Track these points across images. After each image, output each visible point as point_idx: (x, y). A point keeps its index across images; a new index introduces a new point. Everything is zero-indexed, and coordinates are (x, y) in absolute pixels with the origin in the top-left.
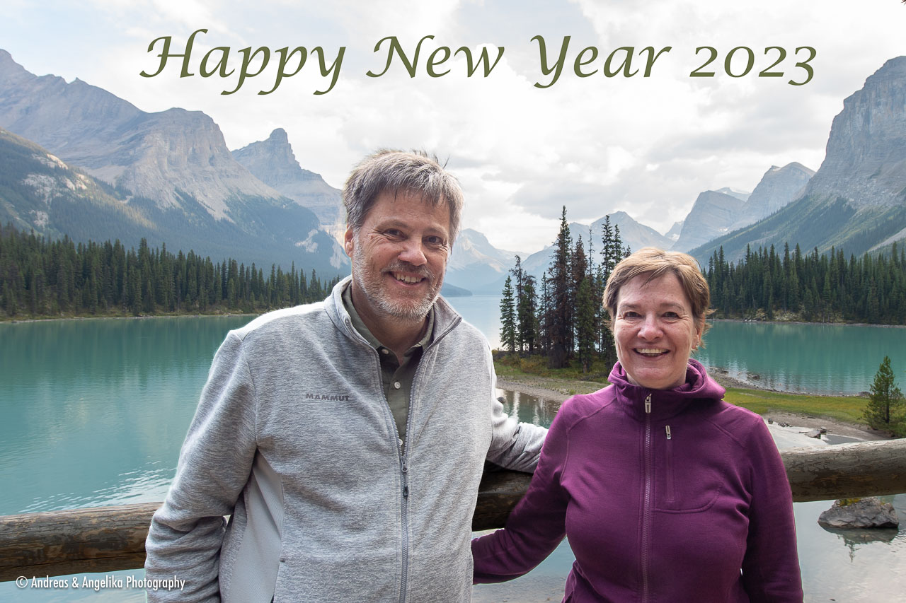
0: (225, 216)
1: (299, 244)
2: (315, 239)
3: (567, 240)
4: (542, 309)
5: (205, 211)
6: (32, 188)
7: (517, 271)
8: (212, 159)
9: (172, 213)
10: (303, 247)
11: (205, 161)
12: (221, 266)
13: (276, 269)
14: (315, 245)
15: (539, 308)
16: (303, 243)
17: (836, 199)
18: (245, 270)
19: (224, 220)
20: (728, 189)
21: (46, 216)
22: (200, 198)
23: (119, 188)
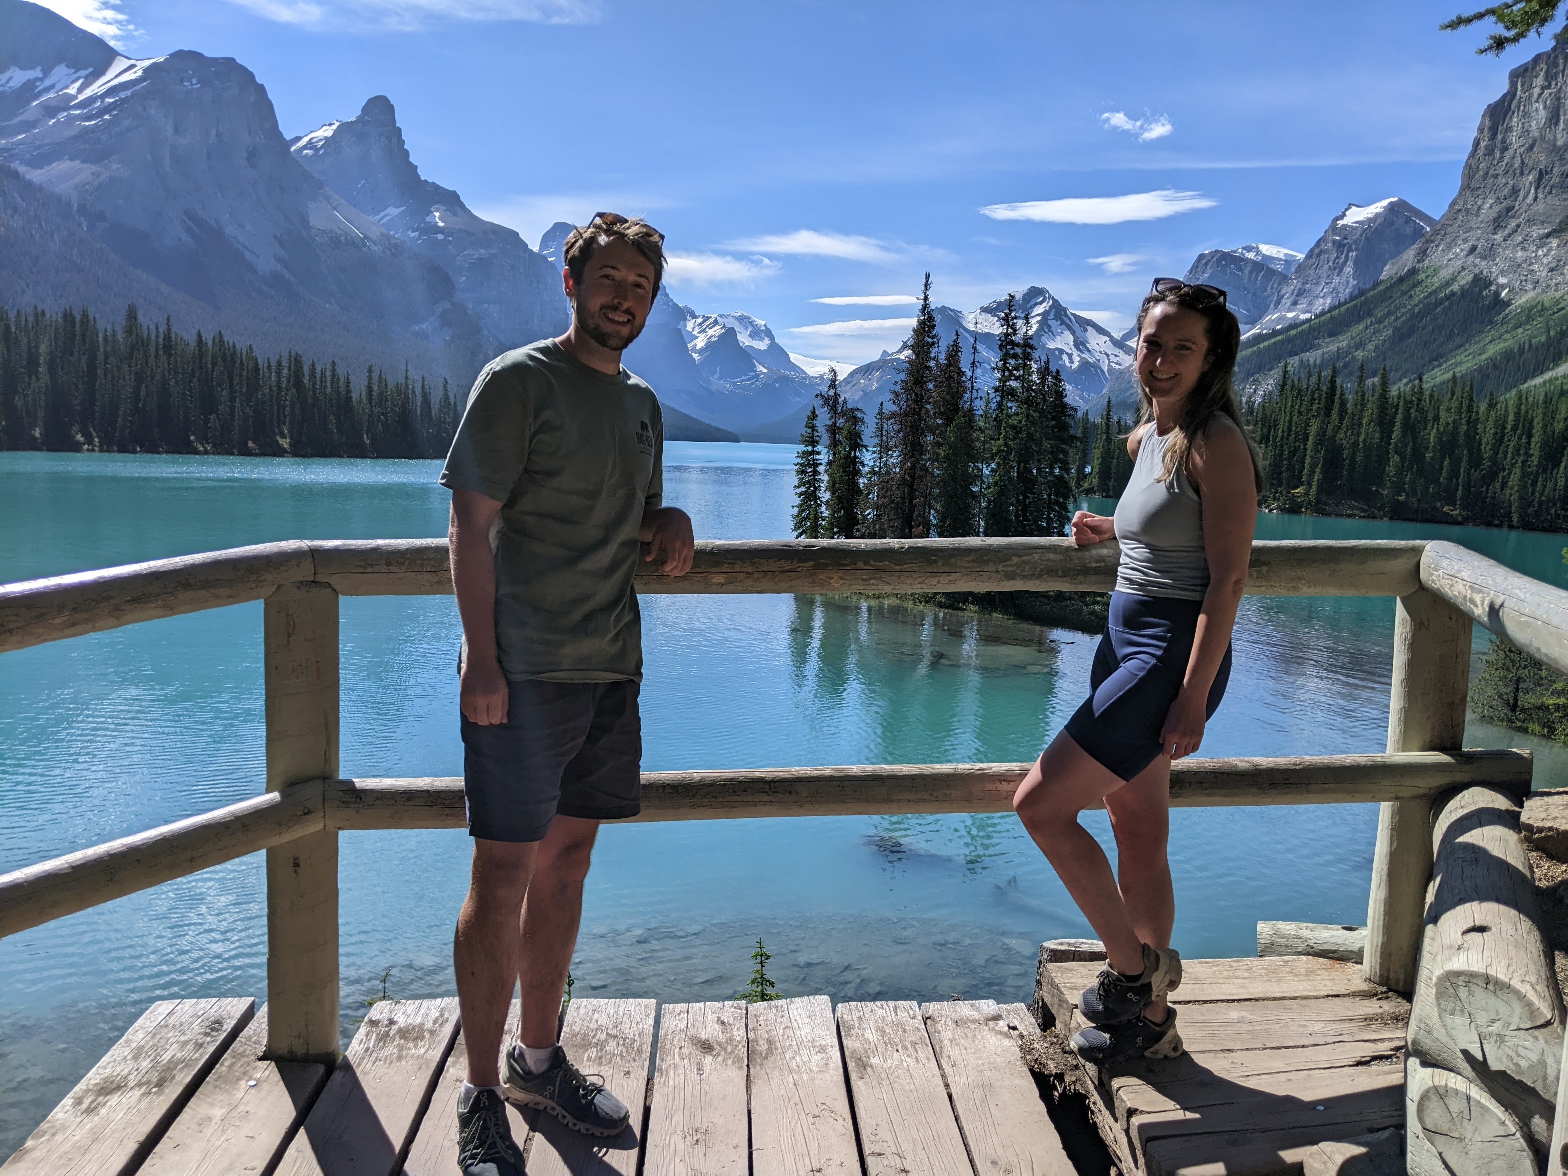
0: (278, 267)
3: (930, 340)
4: (873, 473)
5: (241, 256)
7: (830, 398)
8: (252, 154)
9: (180, 258)
10: (425, 335)
11: (240, 158)
12: (273, 364)
13: (375, 376)
15: (867, 469)
17: (1470, 278)
18: (318, 375)
19: (275, 275)
22: (230, 230)
23: (85, 209)
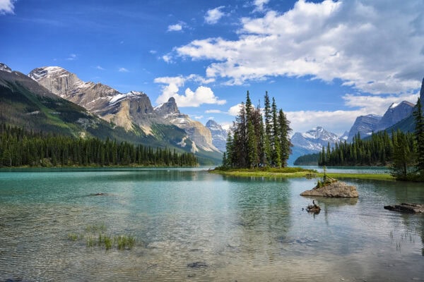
0: (150, 133)
1: (178, 144)
2: (185, 141)
5: (143, 131)
6: (80, 124)
8: (146, 110)
9: (130, 132)
10: (180, 145)
11: (143, 110)
14: (185, 144)
16: (180, 143)
19: (150, 135)
20: (371, 115)
21: (84, 134)
22: (141, 126)
23: (111, 123)
